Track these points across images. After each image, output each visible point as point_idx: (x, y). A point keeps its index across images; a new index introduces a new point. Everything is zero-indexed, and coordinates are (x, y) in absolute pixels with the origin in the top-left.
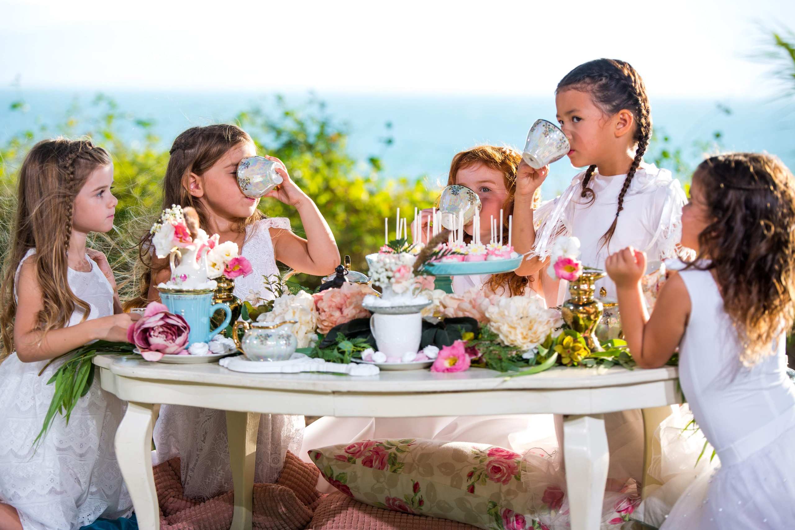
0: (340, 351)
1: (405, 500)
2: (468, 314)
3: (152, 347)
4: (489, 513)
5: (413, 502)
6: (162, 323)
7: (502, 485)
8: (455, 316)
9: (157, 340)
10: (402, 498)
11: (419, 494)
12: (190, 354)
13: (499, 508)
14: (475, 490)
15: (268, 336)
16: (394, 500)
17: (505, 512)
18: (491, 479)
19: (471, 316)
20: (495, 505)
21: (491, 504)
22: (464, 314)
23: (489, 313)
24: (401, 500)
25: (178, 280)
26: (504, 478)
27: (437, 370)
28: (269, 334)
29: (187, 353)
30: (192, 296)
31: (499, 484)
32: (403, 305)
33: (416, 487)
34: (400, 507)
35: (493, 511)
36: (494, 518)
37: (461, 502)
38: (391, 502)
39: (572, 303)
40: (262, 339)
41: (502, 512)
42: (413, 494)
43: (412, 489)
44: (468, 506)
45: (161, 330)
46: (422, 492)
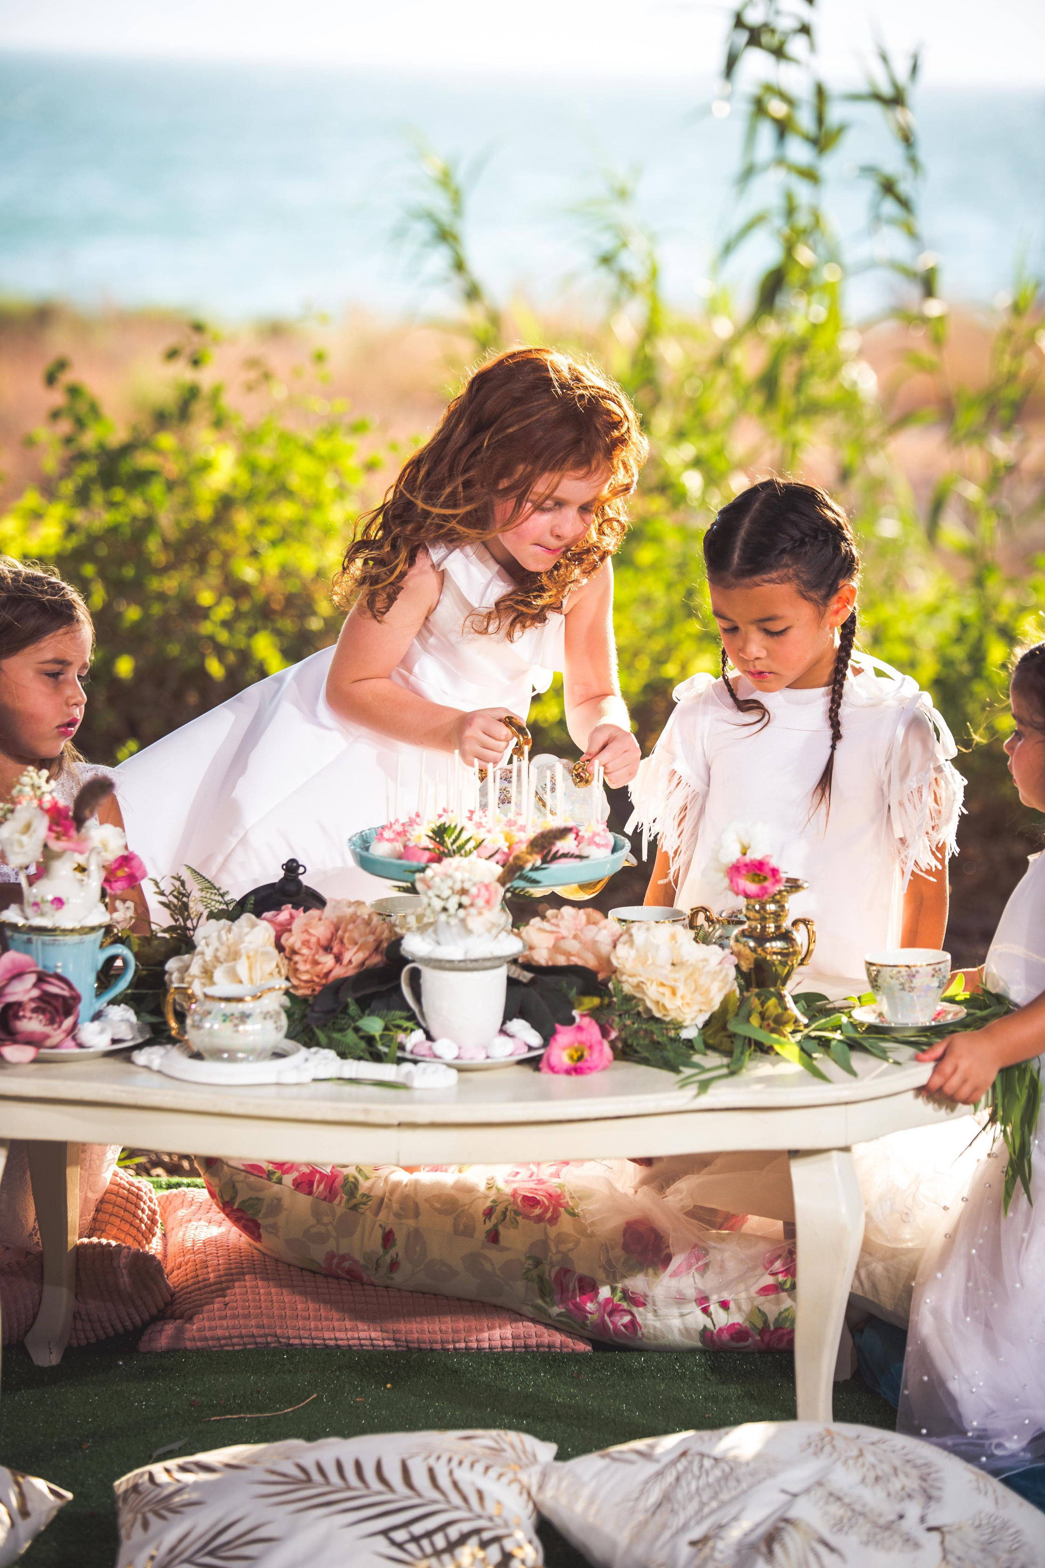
0: (361, 1034)
1: (362, 1262)
2: (575, 960)
3: (18, 1037)
4: (527, 1279)
5: (378, 1265)
6: (35, 993)
7: (548, 1226)
8: (550, 963)
9: (32, 1024)
10: (358, 1256)
11: (392, 1252)
12: (81, 1046)
13: (547, 1268)
14: (501, 1238)
15: (244, 1017)
16: (344, 1258)
17: (558, 1274)
18: (527, 1217)
19: (580, 963)
20: (538, 1263)
21: (530, 1262)
22: (568, 959)
23: (618, 958)
24: (355, 1262)
25: (47, 907)
26: (549, 1215)
27: (553, 1069)
28: (248, 1012)
29: (73, 1044)
30: (76, 938)
31: (542, 1224)
32: (489, 955)
33: (388, 1238)
34: (349, 1272)
35: (534, 1273)
36: (535, 1286)
37: (473, 1260)
38: (335, 1261)
39: (749, 937)
40: (236, 1021)
41: (553, 1275)
42: (381, 1251)
43: (379, 1241)
44: (488, 1266)
45: (33, 1005)
46: (399, 1248)
